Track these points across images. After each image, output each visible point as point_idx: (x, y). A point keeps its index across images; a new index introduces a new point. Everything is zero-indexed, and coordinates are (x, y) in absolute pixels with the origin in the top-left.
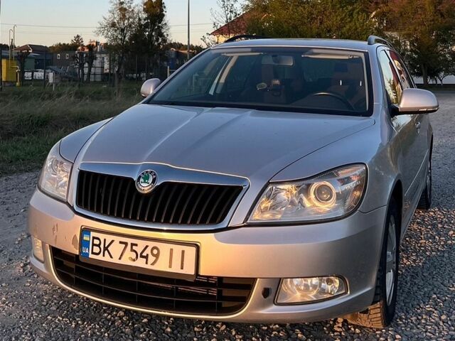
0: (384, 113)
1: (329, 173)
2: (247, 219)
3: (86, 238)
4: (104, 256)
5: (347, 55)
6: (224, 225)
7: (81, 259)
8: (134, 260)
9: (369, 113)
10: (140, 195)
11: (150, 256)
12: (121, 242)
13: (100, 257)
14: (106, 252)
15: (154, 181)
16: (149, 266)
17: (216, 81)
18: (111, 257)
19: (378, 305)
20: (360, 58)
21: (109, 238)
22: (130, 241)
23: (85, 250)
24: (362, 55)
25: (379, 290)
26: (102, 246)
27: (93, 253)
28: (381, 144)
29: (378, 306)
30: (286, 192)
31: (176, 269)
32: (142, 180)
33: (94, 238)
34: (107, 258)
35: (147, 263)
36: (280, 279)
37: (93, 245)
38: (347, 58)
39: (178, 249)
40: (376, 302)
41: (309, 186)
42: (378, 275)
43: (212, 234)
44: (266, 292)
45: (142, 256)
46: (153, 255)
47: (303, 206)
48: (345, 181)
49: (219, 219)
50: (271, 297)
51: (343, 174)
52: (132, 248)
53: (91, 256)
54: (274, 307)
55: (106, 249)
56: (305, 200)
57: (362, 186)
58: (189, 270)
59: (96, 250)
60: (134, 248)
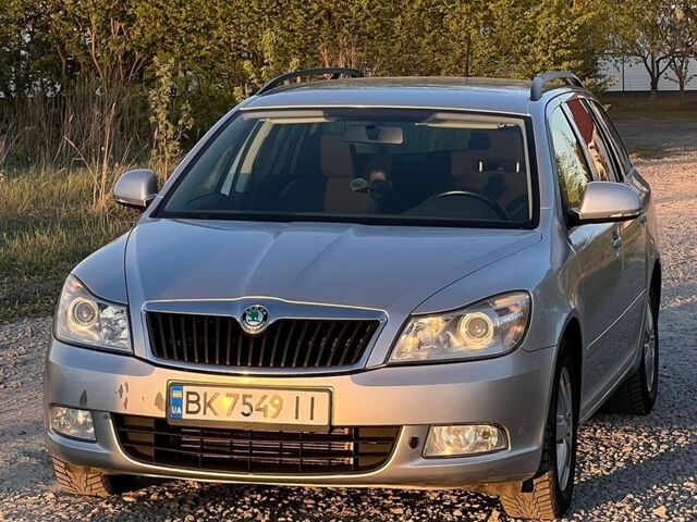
0: (557, 223)
1: (482, 304)
2: (387, 359)
3: (176, 394)
4: (205, 413)
5: (497, 123)
6: (360, 366)
7: (170, 423)
8: (248, 415)
9: (532, 224)
10: (247, 337)
11: (270, 407)
12: (228, 395)
13: (200, 416)
14: (208, 409)
15: (265, 318)
16: (269, 420)
17: (233, 170)
18: (215, 414)
19: (546, 476)
20: (518, 127)
21: (211, 391)
22: (242, 392)
23: (175, 410)
24: (521, 123)
25: (546, 454)
26: (201, 402)
27: (188, 412)
28: (550, 270)
29: (547, 478)
30: (433, 326)
31: (304, 420)
32: (248, 318)
33: (189, 393)
34: (210, 416)
35: (265, 416)
36: (430, 425)
37: (188, 402)
38: (495, 127)
39: (305, 397)
40: (544, 473)
41: (459, 318)
42: (545, 435)
43: (348, 377)
44: (414, 442)
45: (259, 410)
46: (274, 406)
47: (450, 345)
48: (504, 311)
49: (354, 359)
50: (419, 448)
51: (500, 303)
52: (244, 400)
53: (185, 416)
54: (422, 460)
55: (208, 405)
56: (453, 338)
57: (526, 319)
58: (321, 420)
59: (193, 407)
60: (247, 400)
